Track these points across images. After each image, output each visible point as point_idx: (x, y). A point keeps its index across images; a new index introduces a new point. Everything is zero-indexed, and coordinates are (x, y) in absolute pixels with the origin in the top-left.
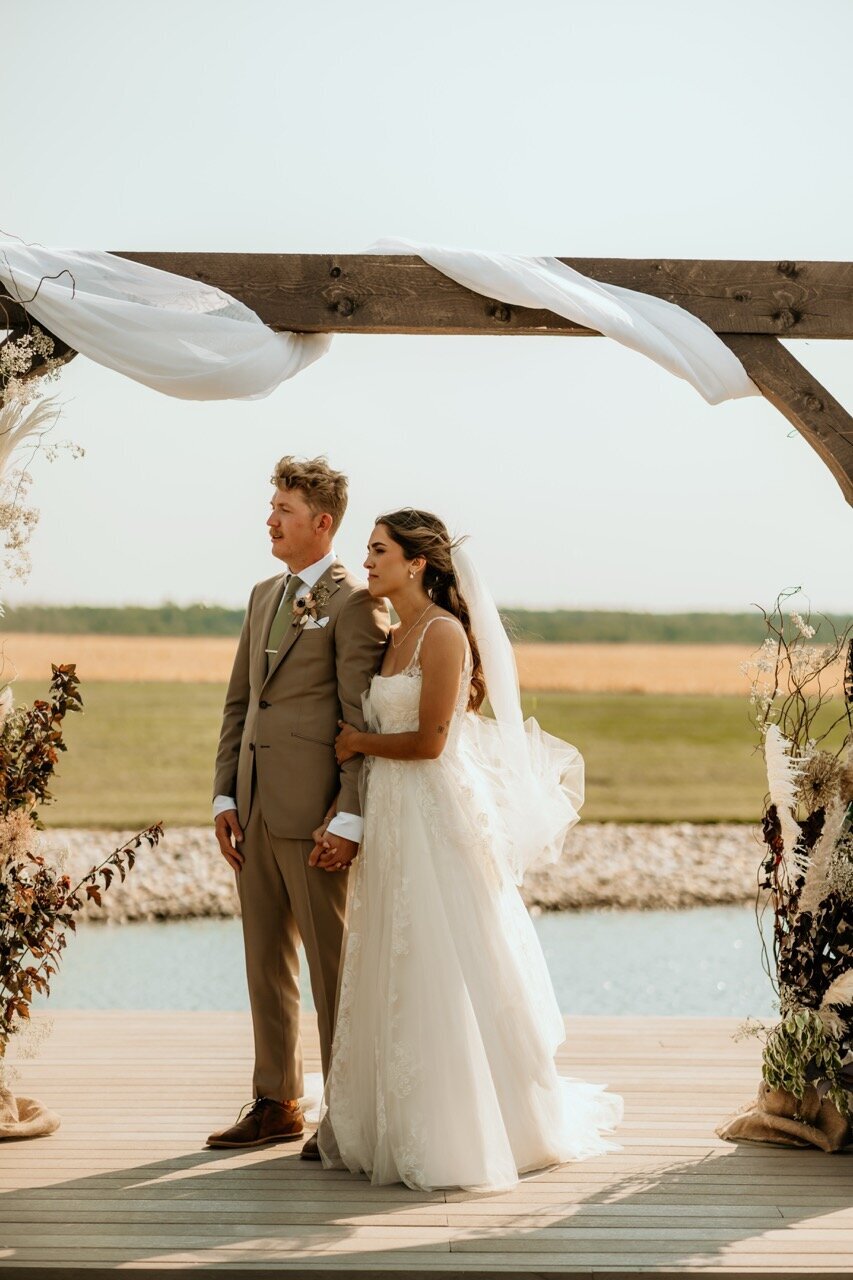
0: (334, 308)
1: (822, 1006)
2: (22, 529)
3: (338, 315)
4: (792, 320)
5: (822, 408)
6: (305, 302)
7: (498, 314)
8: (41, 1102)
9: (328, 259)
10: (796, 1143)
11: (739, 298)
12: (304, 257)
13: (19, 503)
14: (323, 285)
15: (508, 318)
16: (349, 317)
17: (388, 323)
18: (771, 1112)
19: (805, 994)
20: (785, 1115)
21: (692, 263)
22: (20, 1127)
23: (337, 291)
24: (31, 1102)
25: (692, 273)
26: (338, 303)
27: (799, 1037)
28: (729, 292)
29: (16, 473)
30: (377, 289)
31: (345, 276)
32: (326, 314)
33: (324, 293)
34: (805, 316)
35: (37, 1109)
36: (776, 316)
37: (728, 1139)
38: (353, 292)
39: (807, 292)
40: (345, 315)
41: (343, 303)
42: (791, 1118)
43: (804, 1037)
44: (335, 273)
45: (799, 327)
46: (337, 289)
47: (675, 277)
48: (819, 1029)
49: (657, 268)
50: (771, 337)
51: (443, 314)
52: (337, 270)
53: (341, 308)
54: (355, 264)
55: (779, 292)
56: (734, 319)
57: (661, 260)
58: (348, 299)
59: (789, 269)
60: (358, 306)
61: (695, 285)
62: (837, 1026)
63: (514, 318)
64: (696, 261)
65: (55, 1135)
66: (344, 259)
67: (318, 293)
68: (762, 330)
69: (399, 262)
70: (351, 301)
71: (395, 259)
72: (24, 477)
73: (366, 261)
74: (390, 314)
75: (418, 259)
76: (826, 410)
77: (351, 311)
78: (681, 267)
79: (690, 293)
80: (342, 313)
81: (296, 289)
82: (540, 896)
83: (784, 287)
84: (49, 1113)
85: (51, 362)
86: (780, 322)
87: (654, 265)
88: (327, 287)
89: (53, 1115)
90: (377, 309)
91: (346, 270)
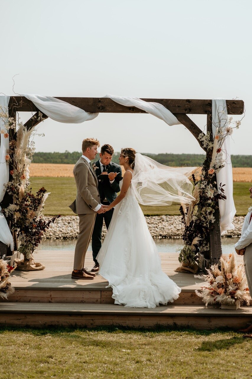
1: (192, 245)
3: (100, 109)
4: (189, 111)
5: (195, 128)
6: (94, 107)
7: (131, 110)
8: (42, 264)
9: (98, 99)
10: (188, 272)
11: (179, 107)
12: (94, 98)
15: (133, 110)
17: (110, 111)
18: (184, 266)
19: (188, 242)
20: (186, 267)
22: (37, 268)
24: (39, 263)
25: (169, 102)
27: (186, 251)
28: (177, 105)
30: (107, 105)
32: (98, 109)
33: (97, 105)
34: (192, 110)
36: (186, 110)
37: (176, 272)
39: (192, 105)
40: (101, 110)
42: (188, 267)
43: (187, 251)
44: (100, 101)
45: (190, 112)
46: (100, 104)
47: (166, 102)
48: (190, 249)
50: (185, 114)
51: (120, 109)
53: (101, 108)
54: (103, 99)
55: (187, 105)
56: (177, 110)
57: (163, 99)
58: (102, 106)
59: (188, 101)
62: (194, 248)
63: (134, 110)
65: (44, 270)
66: (101, 98)
68: (183, 113)
70: (102, 107)
73: (105, 99)
74: (110, 109)
76: (196, 129)
77: (103, 109)
78: (167, 100)
79: (169, 105)
81: (92, 105)
82: (161, 233)
83: (187, 104)
85: (43, 119)
86: (186, 111)
89: (44, 265)
90: (108, 108)
91: (102, 101)
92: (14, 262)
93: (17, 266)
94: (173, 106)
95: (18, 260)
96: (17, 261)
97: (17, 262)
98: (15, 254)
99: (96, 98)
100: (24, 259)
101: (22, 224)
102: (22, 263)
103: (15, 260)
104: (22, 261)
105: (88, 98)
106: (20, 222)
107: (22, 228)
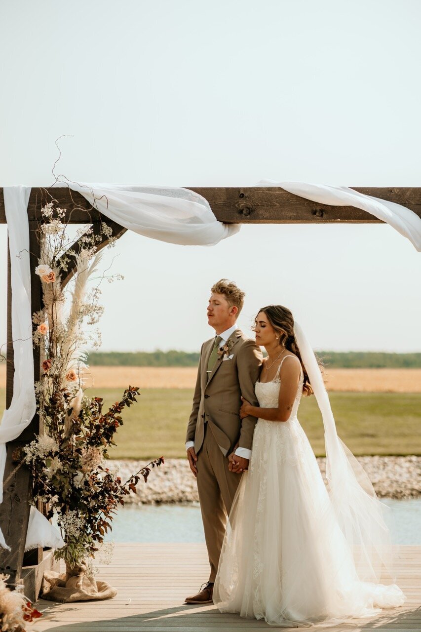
0: (241, 212)
2: (96, 316)
3: (243, 215)
6: (228, 210)
7: (317, 214)
8: (109, 585)
9: (238, 189)
12: (227, 189)
13: (95, 303)
14: (236, 201)
15: (322, 216)
16: (248, 216)
17: (266, 219)
21: (408, 189)
22: (98, 595)
23: (242, 204)
24: (103, 583)
25: (408, 194)
26: (243, 210)
29: (93, 289)
30: (261, 203)
31: (246, 197)
32: (238, 215)
33: (236, 205)
35: (106, 586)
38: (250, 205)
40: (246, 215)
41: (245, 210)
44: (242, 196)
46: (242, 203)
47: (400, 195)
49: (391, 191)
51: (291, 214)
52: (243, 194)
53: (244, 212)
54: (251, 191)
57: (393, 188)
58: (247, 208)
60: (252, 211)
61: (409, 199)
63: (325, 215)
64: (410, 188)
65: (114, 599)
66: (246, 189)
67: (234, 206)
69: (271, 190)
70: (249, 209)
71: (269, 189)
72: (97, 291)
73: (256, 190)
74: (267, 215)
75: (280, 189)
77: (249, 214)
78: (403, 191)
79: (407, 202)
80: (245, 214)
81: (223, 204)
84: (112, 588)
85: (111, 239)
87: (390, 190)
88: (238, 202)
89: (114, 589)
90: (261, 212)
91: (246, 195)
92: (43, 579)
93: (51, 588)
94: (417, 204)
95: (52, 575)
96: (50, 577)
97: (48, 581)
98: (44, 559)
99: (233, 189)
100: (67, 573)
101: (62, 487)
102: (60, 584)
103: (46, 574)
104: (62, 578)
105: (214, 188)
106: (61, 482)
107: (63, 496)
